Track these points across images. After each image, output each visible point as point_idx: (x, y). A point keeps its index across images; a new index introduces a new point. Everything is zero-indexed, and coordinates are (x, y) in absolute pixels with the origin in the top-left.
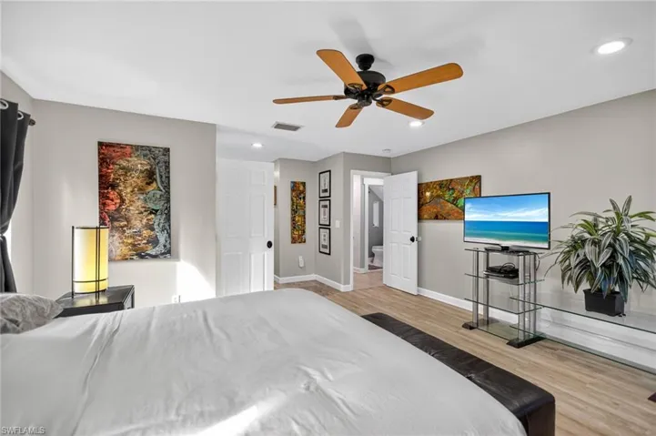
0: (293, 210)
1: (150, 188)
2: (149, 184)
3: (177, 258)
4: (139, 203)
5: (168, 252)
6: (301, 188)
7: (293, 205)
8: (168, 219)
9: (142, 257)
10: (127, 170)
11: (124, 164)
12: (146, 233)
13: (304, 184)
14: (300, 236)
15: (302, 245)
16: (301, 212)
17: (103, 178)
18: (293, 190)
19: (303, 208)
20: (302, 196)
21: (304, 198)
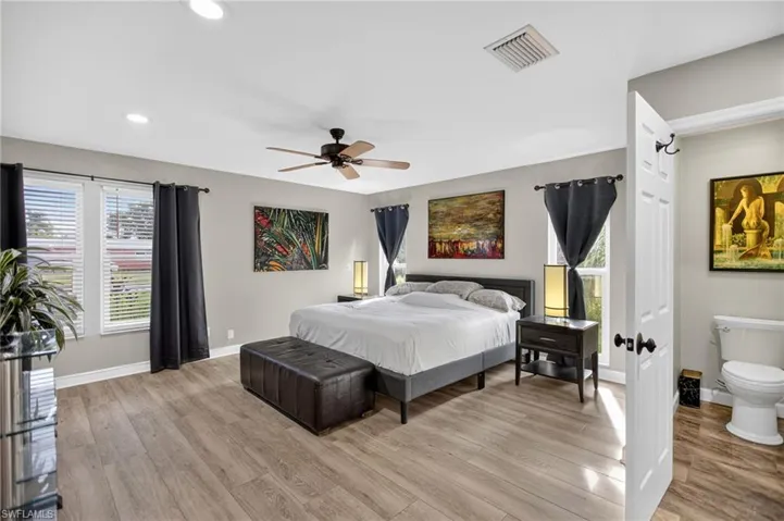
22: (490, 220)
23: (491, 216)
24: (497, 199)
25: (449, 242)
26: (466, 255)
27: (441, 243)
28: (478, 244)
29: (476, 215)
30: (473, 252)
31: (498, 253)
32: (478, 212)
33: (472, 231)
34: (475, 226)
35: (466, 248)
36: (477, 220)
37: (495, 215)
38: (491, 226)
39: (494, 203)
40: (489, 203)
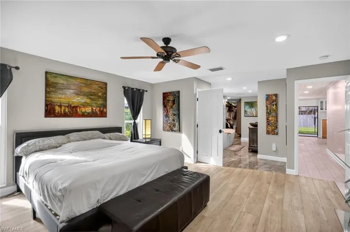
0: (267, 113)
1: (174, 106)
2: (173, 105)
3: (182, 133)
4: (171, 112)
5: (180, 130)
6: (274, 98)
7: (267, 109)
8: (179, 117)
9: (172, 131)
10: (169, 100)
11: (168, 98)
12: (173, 122)
13: (276, 95)
14: (273, 130)
15: (275, 136)
16: (274, 114)
17: (164, 103)
18: (267, 99)
19: (276, 111)
20: (275, 103)
21: (276, 105)
22: (100, 96)
23: (100, 94)
24: (104, 86)
25: (69, 106)
26: (83, 115)
27: (60, 106)
28: (92, 109)
29: (91, 92)
30: (89, 113)
31: (103, 114)
32: (93, 91)
33: (88, 101)
34: (90, 98)
35: (83, 111)
36: (92, 95)
37: (103, 94)
38: (101, 100)
39: (102, 88)
40: (100, 87)
